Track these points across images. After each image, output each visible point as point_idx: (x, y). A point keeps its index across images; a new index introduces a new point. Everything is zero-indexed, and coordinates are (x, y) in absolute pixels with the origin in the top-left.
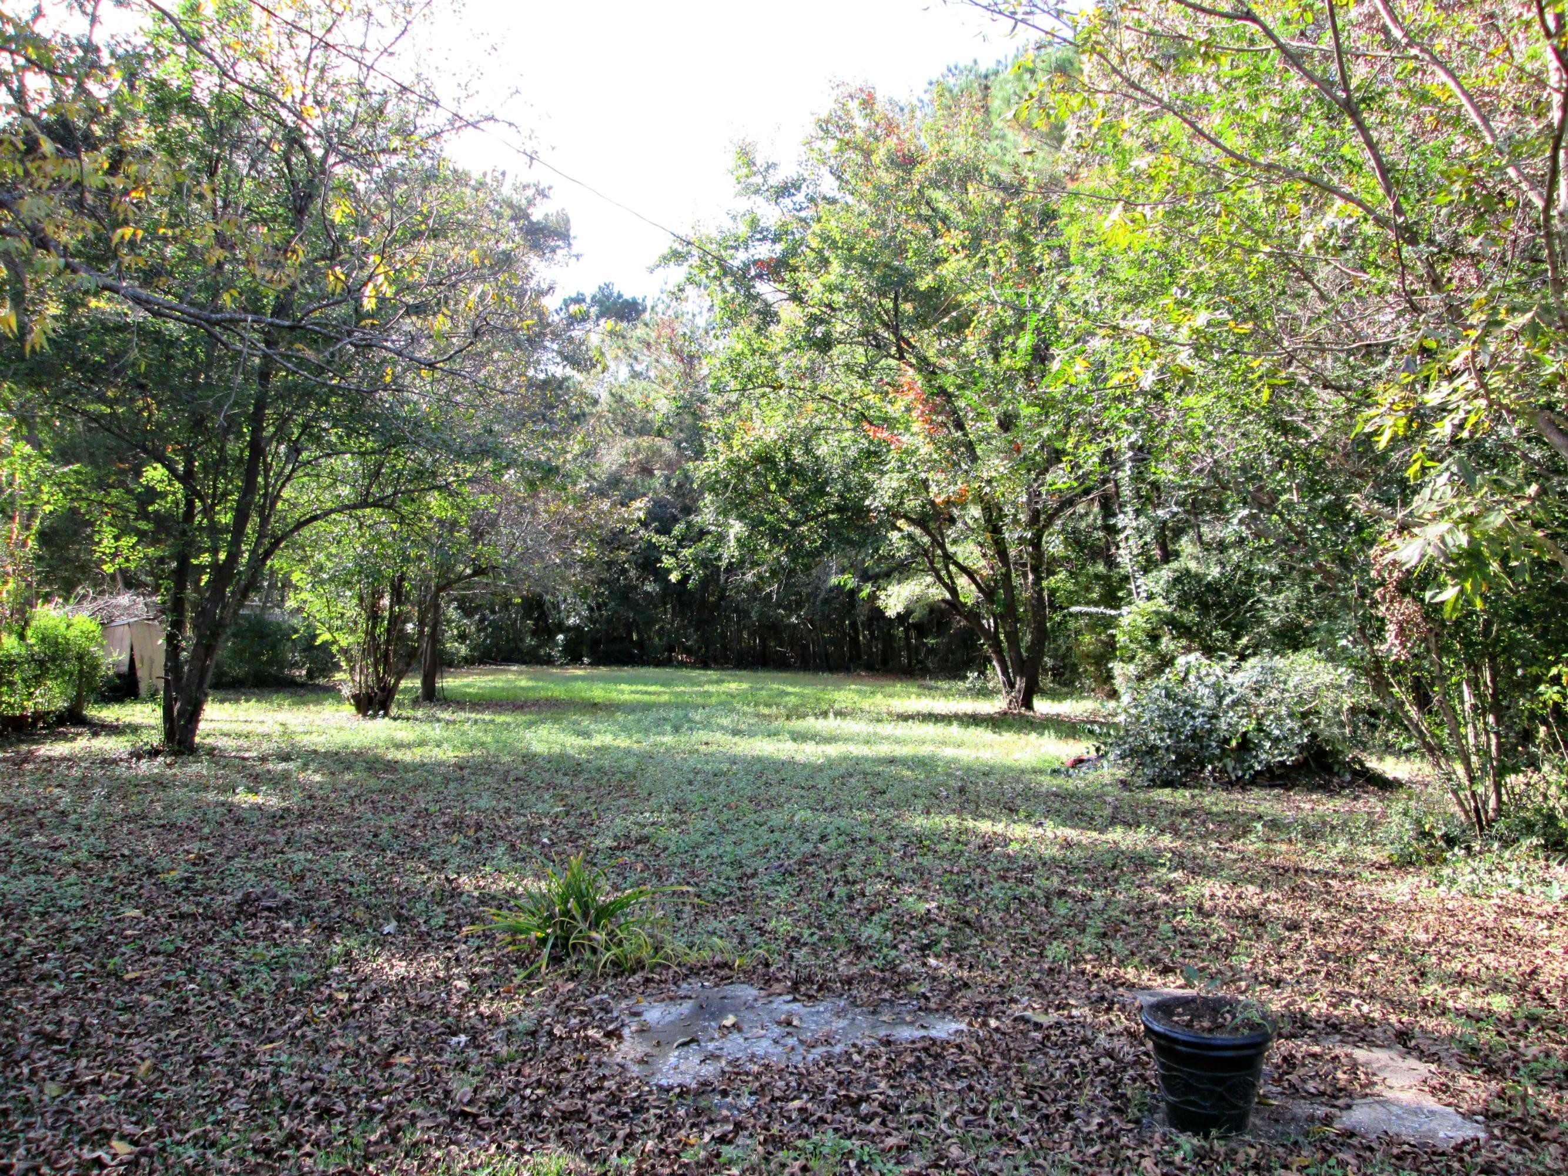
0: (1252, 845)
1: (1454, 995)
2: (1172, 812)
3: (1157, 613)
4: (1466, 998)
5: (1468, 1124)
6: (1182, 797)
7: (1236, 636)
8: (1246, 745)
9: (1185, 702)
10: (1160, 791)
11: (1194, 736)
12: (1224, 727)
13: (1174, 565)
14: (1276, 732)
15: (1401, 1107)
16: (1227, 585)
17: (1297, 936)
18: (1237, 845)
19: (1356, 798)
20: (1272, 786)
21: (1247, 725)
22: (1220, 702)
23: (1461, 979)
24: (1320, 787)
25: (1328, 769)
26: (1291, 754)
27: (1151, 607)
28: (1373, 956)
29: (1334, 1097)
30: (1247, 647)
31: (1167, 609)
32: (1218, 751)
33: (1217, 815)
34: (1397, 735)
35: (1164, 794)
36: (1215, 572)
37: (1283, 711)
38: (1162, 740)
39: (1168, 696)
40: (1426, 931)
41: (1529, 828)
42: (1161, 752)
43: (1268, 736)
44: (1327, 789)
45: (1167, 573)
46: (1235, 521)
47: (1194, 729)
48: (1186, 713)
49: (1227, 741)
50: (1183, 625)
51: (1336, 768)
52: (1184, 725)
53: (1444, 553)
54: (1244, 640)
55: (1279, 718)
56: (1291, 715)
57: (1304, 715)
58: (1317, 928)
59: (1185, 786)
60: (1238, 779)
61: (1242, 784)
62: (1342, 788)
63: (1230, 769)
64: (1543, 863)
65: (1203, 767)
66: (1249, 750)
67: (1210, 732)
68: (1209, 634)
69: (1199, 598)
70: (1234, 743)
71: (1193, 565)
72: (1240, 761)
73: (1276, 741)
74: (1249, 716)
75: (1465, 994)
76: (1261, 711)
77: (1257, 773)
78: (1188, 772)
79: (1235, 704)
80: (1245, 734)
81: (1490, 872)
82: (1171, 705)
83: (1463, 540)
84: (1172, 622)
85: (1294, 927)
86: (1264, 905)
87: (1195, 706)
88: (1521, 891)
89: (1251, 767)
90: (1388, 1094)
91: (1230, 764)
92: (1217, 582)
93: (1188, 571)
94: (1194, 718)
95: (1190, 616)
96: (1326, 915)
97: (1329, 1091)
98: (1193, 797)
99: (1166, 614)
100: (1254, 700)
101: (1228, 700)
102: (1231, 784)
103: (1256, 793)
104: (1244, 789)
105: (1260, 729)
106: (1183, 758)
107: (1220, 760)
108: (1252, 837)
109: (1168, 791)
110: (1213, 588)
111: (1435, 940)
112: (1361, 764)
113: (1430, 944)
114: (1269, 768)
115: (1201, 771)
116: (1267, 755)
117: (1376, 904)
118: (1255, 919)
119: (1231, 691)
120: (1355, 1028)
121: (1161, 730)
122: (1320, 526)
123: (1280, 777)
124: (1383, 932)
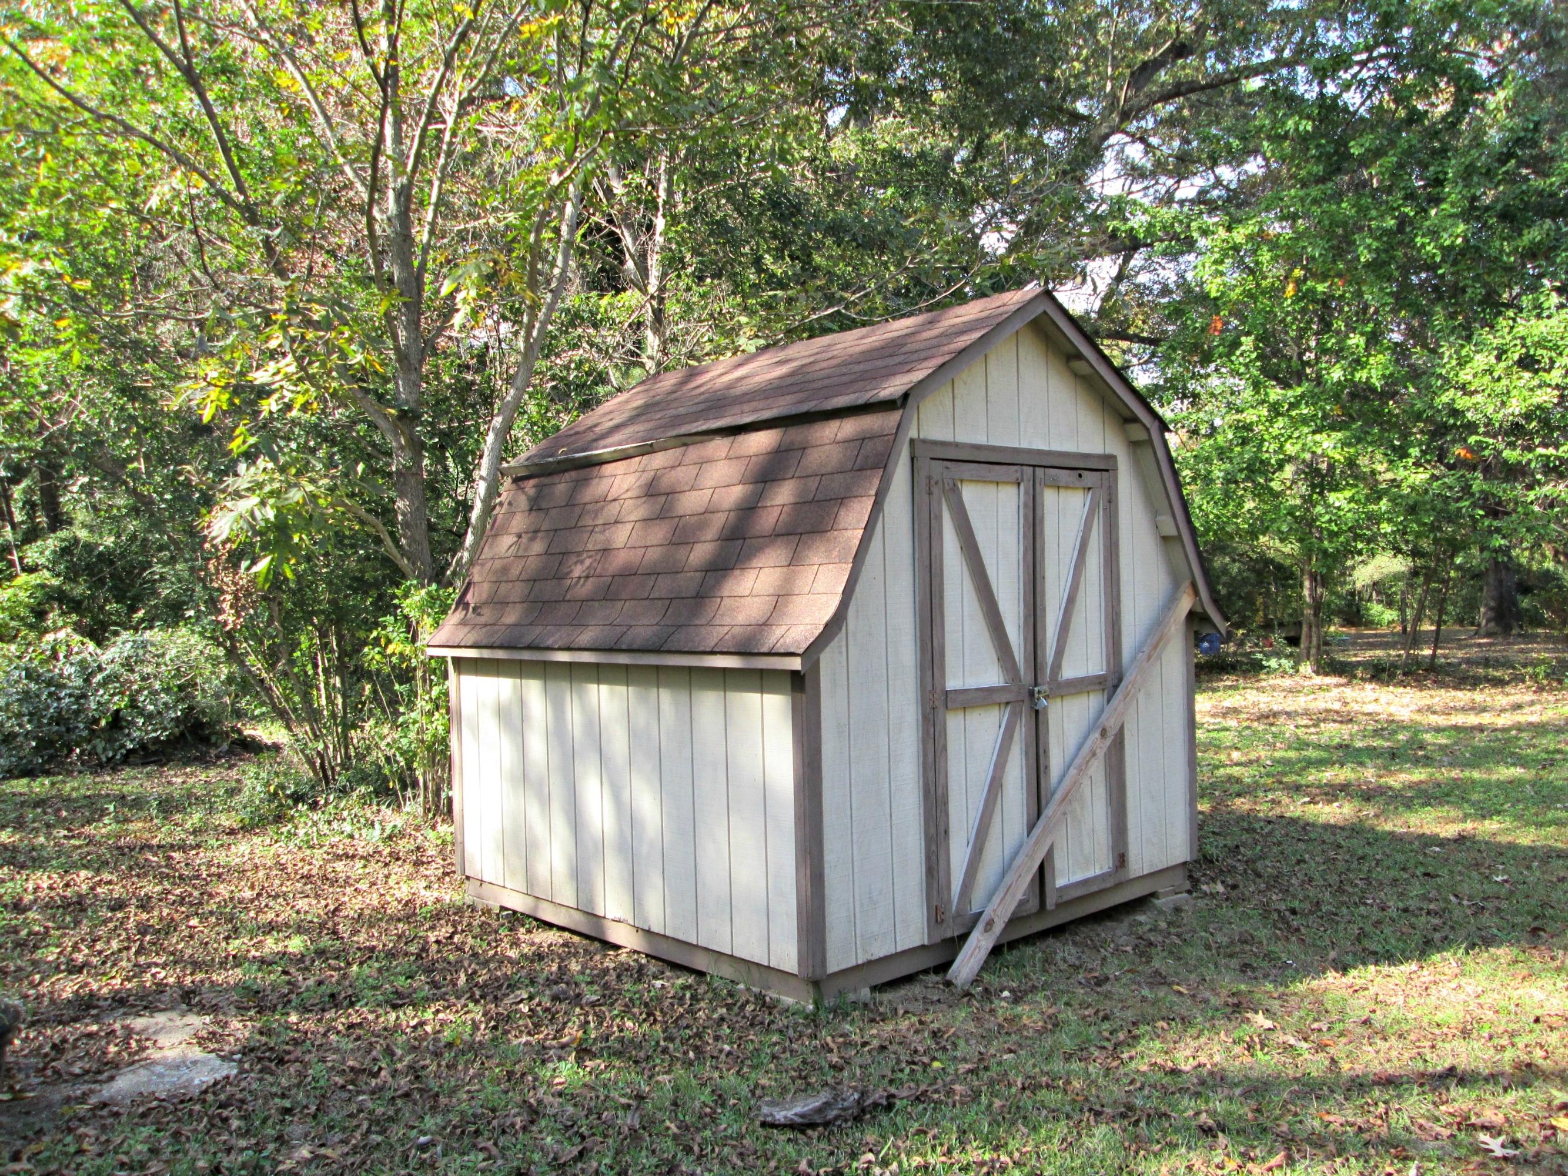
0: (105, 828)
1: (258, 945)
2: (23, 803)
3: (43, 586)
4: (271, 945)
5: (226, 1065)
6: (41, 786)
7: (133, 609)
8: (117, 721)
9: (50, 683)
10: (14, 782)
11: (58, 719)
12: (93, 706)
13: (62, 534)
14: (151, 708)
15: (165, 1065)
16: (122, 556)
17: (120, 915)
18: (89, 830)
19: (231, 767)
20: (145, 764)
21: (119, 703)
22: (87, 681)
23: (271, 928)
24: (196, 759)
25: (206, 740)
26: (165, 729)
27: (34, 579)
28: (194, 922)
29: (99, 1072)
30: (142, 620)
31: (56, 582)
32: (85, 733)
33: (76, 800)
34: (248, 703)
35: (20, 785)
36: (109, 541)
37: (157, 686)
38: (21, 726)
39: (29, 676)
40: (252, 887)
41: (364, 779)
42: (20, 739)
43: (141, 712)
44: (204, 761)
45: (52, 543)
46: (75, 489)
47: (59, 710)
48: (50, 694)
49: (96, 721)
50: (72, 600)
51: (213, 739)
52: (48, 707)
53: (252, 527)
54: (140, 614)
55: (155, 693)
56: (167, 690)
57: (181, 688)
58: (145, 905)
59: (48, 773)
60: (109, 760)
61: (113, 766)
62: (218, 757)
63: (99, 750)
64: (375, 808)
65: (71, 751)
66: (122, 728)
67: (77, 713)
68: (101, 608)
69: (90, 569)
70: (103, 723)
71: (83, 534)
72: (110, 740)
73: (149, 717)
74: (122, 693)
75: (270, 941)
76: (135, 687)
77: (130, 751)
78: (52, 758)
79: (104, 683)
80: (118, 711)
81: (329, 823)
82: (33, 686)
83: (271, 514)
84: (58, 596)
85: (119, 905)
86: (92, 889)
87: (64, 686)
88: (351, 836)
89: (123, 746)
90: (156, 1055)
91: (100, 744)
92: (109, 552)
93: (76, 540)
94: (59, 699)
95: (80, 590)
96: (159, 888)
97: (95, 1067)
98: (53, 784)
99: (51, 587)
100: (126, 675)
101: (99, 677)
102: (101, 765)
103: (127, 772)
104: (115, 770)
105: (133, 704)
106: (44, 744)
107: (89, 741)
108: (106, 820)
109: (24, 781)
110: (106, 558)
111: (259, 895)
112: (239, 732)
113: (252, 901)
114: (143, 746)
115: (68, 756)
116: (140, 731)
117: (214, 869)
118: (77, 906)
119: (100, 669)
120: (142, 998)
121: (19, 715)
122: (168, 496)
123: (155, 753)
124: (211, 896)
